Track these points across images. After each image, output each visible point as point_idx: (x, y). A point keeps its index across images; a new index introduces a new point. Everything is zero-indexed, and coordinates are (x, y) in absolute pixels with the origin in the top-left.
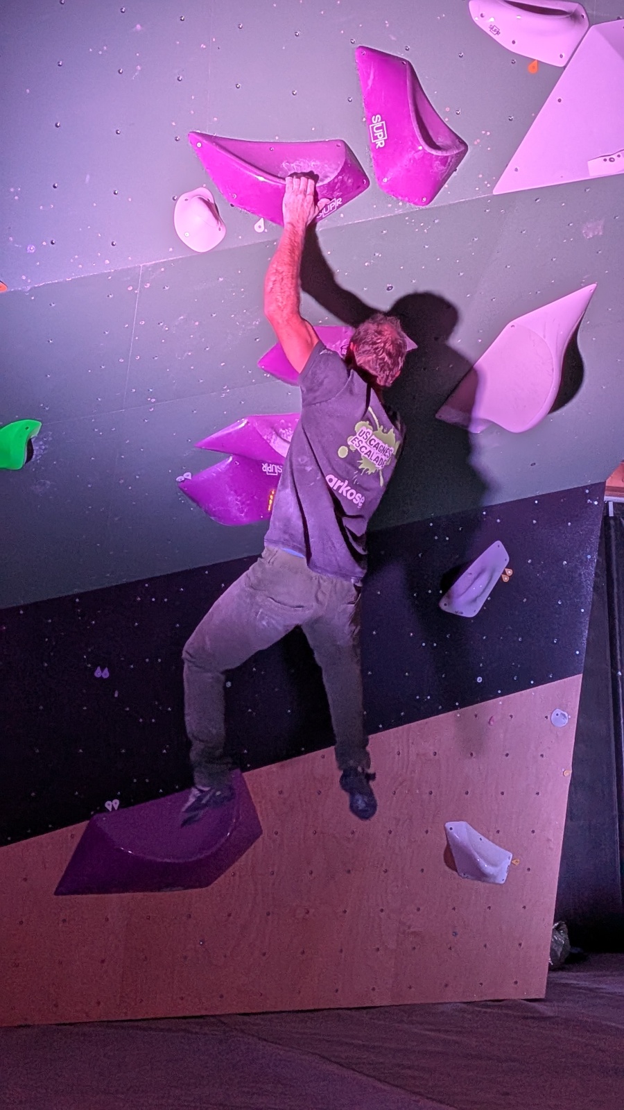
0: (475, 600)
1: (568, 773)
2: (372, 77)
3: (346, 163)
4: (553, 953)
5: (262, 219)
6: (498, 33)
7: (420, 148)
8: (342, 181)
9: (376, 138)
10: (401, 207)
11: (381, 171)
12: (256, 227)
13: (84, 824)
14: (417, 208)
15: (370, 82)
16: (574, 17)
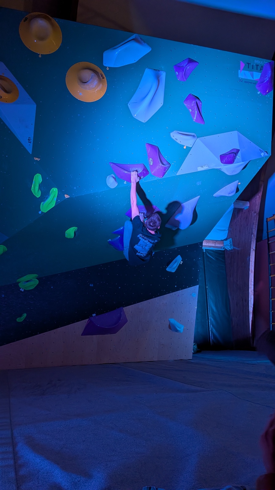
0: (174, 268)
1: (196, 307)
2: (149, 150)
3: (144, 169)
4: (193, 350)
5: (126, 181)
6: (177, 140)
7: (160, 165)
8: (143, 173)
9: (150, 163)
10: (156, 178)
11: (152, 170)
12: (124, 183)
13: (88, 319)
14: (160, 178)
15: (149, 151)
16: (194, 136)
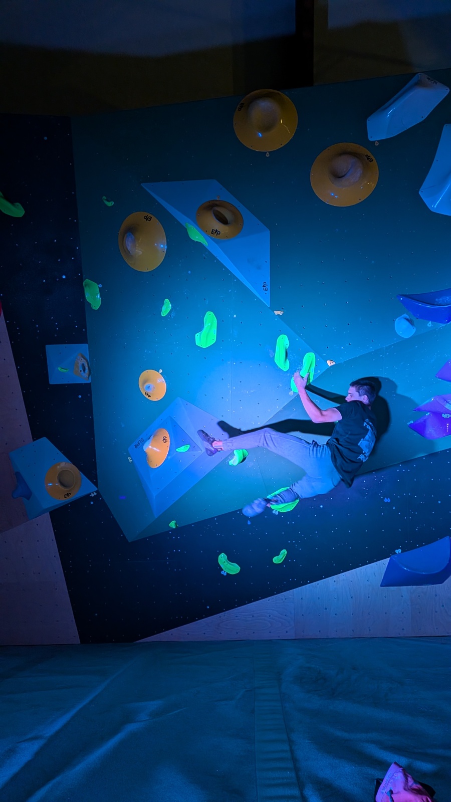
5: (430, 322)
12: (428, 325)
